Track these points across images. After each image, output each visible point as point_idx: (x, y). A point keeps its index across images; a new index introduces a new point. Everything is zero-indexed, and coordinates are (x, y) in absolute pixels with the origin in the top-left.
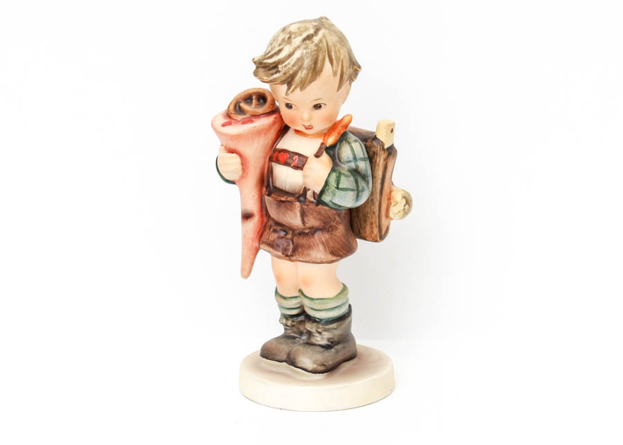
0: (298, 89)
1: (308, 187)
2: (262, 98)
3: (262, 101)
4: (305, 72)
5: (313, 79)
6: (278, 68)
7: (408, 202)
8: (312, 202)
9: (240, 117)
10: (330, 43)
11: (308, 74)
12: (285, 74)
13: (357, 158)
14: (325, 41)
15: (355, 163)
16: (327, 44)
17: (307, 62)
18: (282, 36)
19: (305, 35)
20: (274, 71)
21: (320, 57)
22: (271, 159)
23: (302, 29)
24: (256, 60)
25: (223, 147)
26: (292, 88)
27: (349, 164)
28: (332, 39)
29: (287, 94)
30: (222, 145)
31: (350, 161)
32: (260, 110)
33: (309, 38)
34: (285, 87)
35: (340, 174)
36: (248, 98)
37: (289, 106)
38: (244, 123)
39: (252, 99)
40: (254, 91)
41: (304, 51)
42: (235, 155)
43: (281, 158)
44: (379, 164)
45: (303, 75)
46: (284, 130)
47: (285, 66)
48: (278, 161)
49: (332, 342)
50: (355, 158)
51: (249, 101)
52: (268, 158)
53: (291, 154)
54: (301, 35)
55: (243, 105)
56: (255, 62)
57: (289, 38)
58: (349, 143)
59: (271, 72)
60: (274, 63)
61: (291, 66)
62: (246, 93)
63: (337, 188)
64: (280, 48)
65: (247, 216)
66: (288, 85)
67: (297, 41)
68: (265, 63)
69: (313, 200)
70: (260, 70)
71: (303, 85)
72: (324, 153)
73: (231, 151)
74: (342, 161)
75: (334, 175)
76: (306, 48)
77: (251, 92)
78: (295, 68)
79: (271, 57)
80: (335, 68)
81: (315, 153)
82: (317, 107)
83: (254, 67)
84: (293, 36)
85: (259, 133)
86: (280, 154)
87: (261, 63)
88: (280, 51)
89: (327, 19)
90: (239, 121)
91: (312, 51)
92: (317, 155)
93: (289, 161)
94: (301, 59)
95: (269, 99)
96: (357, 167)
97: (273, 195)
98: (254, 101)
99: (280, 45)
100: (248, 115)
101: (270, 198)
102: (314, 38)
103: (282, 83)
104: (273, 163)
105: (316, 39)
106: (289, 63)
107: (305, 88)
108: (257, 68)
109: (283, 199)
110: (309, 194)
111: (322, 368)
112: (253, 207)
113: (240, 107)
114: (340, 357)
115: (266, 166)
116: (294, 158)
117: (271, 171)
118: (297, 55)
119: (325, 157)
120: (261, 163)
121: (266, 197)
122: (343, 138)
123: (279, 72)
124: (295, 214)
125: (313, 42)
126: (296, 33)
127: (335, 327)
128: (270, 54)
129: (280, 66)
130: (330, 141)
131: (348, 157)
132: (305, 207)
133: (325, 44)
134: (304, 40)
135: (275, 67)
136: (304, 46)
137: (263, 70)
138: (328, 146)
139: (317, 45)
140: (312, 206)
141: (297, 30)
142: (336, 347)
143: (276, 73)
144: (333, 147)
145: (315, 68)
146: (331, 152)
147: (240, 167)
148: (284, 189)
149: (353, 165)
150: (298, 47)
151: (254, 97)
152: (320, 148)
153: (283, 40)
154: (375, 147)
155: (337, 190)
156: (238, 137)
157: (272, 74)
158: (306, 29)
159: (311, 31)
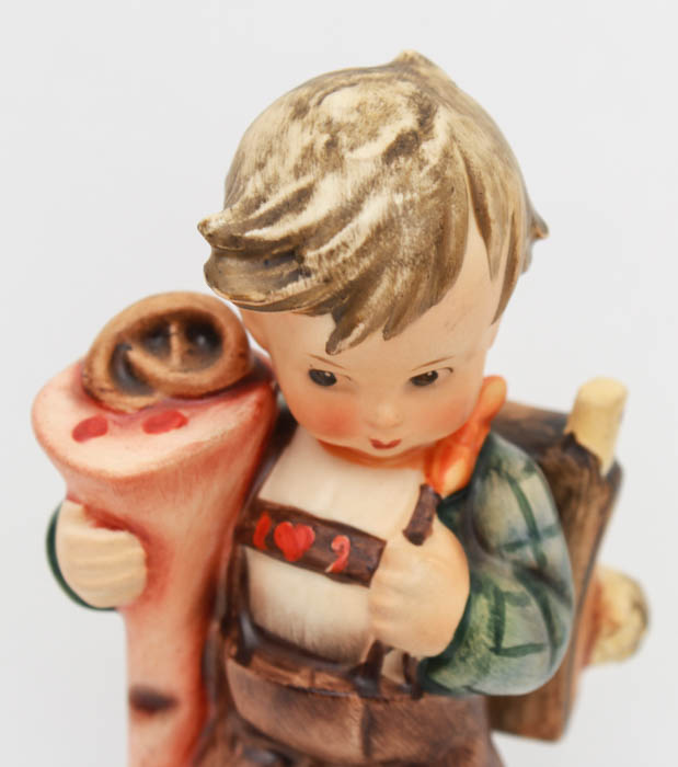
0: (378, 335)
1: (386, 642)
2: (200, 329)
3: (202, 340)
4: (405, 274)
6: (302, 259)
8: (398, 689)
9: (133, 402)
10: (475, 161)
11: (414, 284)
12: (327, 281)
13: (540, 527)
14: (456, 149)
15: (535, 550)
16: (468, 168)
17: (410, 238)
18: (299, 138)
19: (388, 136)
20: (285, 269)
23: (371, 112)
24: (214, 226)
25: (78, 508)
26: (357, 332)
27: (517, 555)
28: (477, 147)
31: (518, 545)
32: (205, 377)
33: (405, 146)
34: (325, 325)
35: (499, 597)
36: (152, 331)
37: (322, 379)
38: (153, 427)
39: (167, 336)
40: (176, 305)
41: (399, 200)
42: (122, 536)
43: (283, 541)
45: (399, 287)
46: (278, 432)
47: (331, 253)
48: (273, 549)
50: (534, 534)
51: (158, 341)
52: (230, 532)
53: (323, 530)
54: (373, 135)
55: (137, 356)
56: (211, 238)
57: (332, 145)
58: (513, 482)
59: (275, 272)
60: (287, 240)
61: (349, 253)
62: (145, 313)
63: (497, 650)
64: (303, 182)
65: (147, 704)
66: (337, 319)
67: (365, 157)
68: (251, 241)
69: (399, 680)
70: (232, 263)
71: (396, 320)
72: (437, 524)
73: (110, 522)
74: (493, 543)
75: (483, 606)
76: (402, 187)
77: (162, 307)
78: (366, 262)
79: (273, 217)
80: (494, 249)
81: (405, 524)
82: (424, 380)
83: (206, 251)
84: (344, 139)
85: (206, 462)
86: (280, 528)
87: (235, 241)
89: (428, 63)
90: (132, 419)
91: (423, 200)
92: (416, 535)
93: (317, 554)
95: (230, 337)
96: (542, 560)
97: (257, 661)
98: (175, 342)
99: (298, 172)
100: (157, 397)
101: (249, 674)
102: (425, 146)
103: (317, 310)
104: (250, 552)
105: (431, 150)
106: (345, 245)
107: (402, 329)
108: (219, 255)
109: (299, 680)
110: (389, 663)
112: (172, 674)
113: (130, 367)
115: (226, 554)
116: (335, 546)
120: (210, 550)
123: (308, 274)
124: (345, 731)
125: (423, 163)
126: (354, 125)
128: (264, 208)
129: (310, 254)
130: (452, 477)
131: (513, 531)
132: (380, 707)
133: (461, 165)
134: (391, 154)
136: (392, 180)
137: (243, 264)
138: (444, 495)
139: (437, 174)
140: (402, 703)
141: (354, 118)
143: (294, 277)
144: (464, 493)
145: (439, 261)
146: (456, 516)
147: (138, 573)
149: (528, 554)
150: (374, 183)
151: (173, 329)
152: (420, 505)
153: (309, 152)
154: (572, 472)
155: (494, 657)
156: (140, 484)
157: (283, 283)
158: (388, 113)
159: (408, 121)
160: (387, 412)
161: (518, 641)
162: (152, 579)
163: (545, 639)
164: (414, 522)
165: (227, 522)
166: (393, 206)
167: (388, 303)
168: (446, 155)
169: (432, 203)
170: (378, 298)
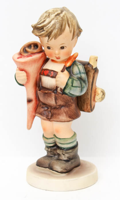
0: (53, 39)
1: (58, 86)
2: (36, 45)
3: (36, 47)
4: (56, 30)
5: (60, 34)
6: (44, 29)
7: (104, 94)
8: (60, 93)
9: (26, 54)
10: (68, 17)
11: (58, 31)
12: (47, 31)
13: (81, 72)
14: (65, 16)
15: (80, 75)
16: (67, 18)
18: (45, 15)
19: (56, 13)
20: (42, 30)
21: (64, 23)
22: (40, 74)
23: (55, 11)
24: (33, 25)
25: (18, 68)
26: (50, 38)
27: (77, 75)
28: (69, 16)
29: (48, 41)
30: (17, 68)
31: (78, 74)
32: (35, 51)
33: (58, 14)
34: (47, 38)
35: (73, 79)
36: (29, 46)
37: (49, 48)
38: (28, 57)
39: (31, 46)
40: (32, 42)
41: (56, 21)
42: (23, 72)
43: (45, 73)
44: (90, 76)
45: (56, 32)
46: (46, 60)
47: (47, 28)
48: (44, 75)
49: (69, 159)
50: (80, 73)
51: (30, 47)
52: (39, 74)
53: (50, 71)
54: (54, 13)
55: (27, 49)
56: (33, 27)
57: (49, 15)
58: (77, 65)
59: (40, 31)
60: (42, 26)
61: (49, 28)
62: (29, 43)
63: (72, 86)
64: (45, 20)
65: (29, 101)
66: (48, 37)
67: (53, 16)
68: (37, 27)
69: (60, 92)
70: (35, 30)
71: (56, 36)
72: (66, 70)
73: (22, 70)
74: (74, 74)
75: (70, 80)
76: (57, 19)
77: (31, 43)
78: (52, 29)
79: (41, 24)
80: (71, 29)
81: (61, 70)
82: (62, 48)
83: (32, 29)
84: (50, 14)
85: (35, 61)
86: (45, 71)
87: (35, 27)
88: (44, 21)
89: (66, 8)
90: (25, 56)
91: (60, 21)
92: (62, 71)
93: (49, 74)
94: (54, 24)
95: (39, 46)
96: (81, 76)
97: (41, 90)
98: (32, 47)
99: (44, 18)
100: (29, 53)
101: (40, 92)
102: (61, 15)
103: (46, 36)
104: (41, 76)
105: (62, 15)
106: (49, 26)
107: (57, 38)
108: (34, 29)
109: (46, 92)
110: (59, 89)
111: (65, 171)
112: (32, 96)
113: (26, 50)
114: (73, 166)
115: (38, 77)
116: (51, 73)
117: (40, 79)
118: (53, 22)
119: (66, 72)
120: (36, 76)
121: (38, 91)
122: (74, 63)
123: (44, 31)
124: (52, 99)
125: (60, 16)
126: (52, 13)
127: (71, 152)
128: (40, 23)
129: (45, 28)
130: (68, 64)
131: (77, 72)
132: (57, 95)
133: (66, 17)
134: (56, 15)
135: (42, 28)
136: (56, 18)
137: (37, 30)
138: (67, 67)
139: (62, 18)
140: (60, 95)
141: (52, 12)
142: (71, 161)
143: (43, 31)
144: (70, 67)
145: (61, 29)
146: (69, 70)
147: (26, 77)
148: (47, 87)
149: (79, 76)
150: (53, 19)
151: (32, 45)
152: (64, 68)
153: (46, 16)
154: (89, 68)
155: (72, 87)
156: (25, 63)
157: (41, 32)
158: (57, 11)
159: (59, 12)
160: (57, 52)
161: (76, 85)
162: (28, 79)
163: (80, 86)
164: (62, 70)
165: (39, 72)
166: (55, 22)
167: (54, 34)
168: (64, 16)
169: (61, 21)
170: (53, 33)
